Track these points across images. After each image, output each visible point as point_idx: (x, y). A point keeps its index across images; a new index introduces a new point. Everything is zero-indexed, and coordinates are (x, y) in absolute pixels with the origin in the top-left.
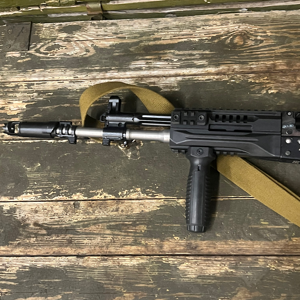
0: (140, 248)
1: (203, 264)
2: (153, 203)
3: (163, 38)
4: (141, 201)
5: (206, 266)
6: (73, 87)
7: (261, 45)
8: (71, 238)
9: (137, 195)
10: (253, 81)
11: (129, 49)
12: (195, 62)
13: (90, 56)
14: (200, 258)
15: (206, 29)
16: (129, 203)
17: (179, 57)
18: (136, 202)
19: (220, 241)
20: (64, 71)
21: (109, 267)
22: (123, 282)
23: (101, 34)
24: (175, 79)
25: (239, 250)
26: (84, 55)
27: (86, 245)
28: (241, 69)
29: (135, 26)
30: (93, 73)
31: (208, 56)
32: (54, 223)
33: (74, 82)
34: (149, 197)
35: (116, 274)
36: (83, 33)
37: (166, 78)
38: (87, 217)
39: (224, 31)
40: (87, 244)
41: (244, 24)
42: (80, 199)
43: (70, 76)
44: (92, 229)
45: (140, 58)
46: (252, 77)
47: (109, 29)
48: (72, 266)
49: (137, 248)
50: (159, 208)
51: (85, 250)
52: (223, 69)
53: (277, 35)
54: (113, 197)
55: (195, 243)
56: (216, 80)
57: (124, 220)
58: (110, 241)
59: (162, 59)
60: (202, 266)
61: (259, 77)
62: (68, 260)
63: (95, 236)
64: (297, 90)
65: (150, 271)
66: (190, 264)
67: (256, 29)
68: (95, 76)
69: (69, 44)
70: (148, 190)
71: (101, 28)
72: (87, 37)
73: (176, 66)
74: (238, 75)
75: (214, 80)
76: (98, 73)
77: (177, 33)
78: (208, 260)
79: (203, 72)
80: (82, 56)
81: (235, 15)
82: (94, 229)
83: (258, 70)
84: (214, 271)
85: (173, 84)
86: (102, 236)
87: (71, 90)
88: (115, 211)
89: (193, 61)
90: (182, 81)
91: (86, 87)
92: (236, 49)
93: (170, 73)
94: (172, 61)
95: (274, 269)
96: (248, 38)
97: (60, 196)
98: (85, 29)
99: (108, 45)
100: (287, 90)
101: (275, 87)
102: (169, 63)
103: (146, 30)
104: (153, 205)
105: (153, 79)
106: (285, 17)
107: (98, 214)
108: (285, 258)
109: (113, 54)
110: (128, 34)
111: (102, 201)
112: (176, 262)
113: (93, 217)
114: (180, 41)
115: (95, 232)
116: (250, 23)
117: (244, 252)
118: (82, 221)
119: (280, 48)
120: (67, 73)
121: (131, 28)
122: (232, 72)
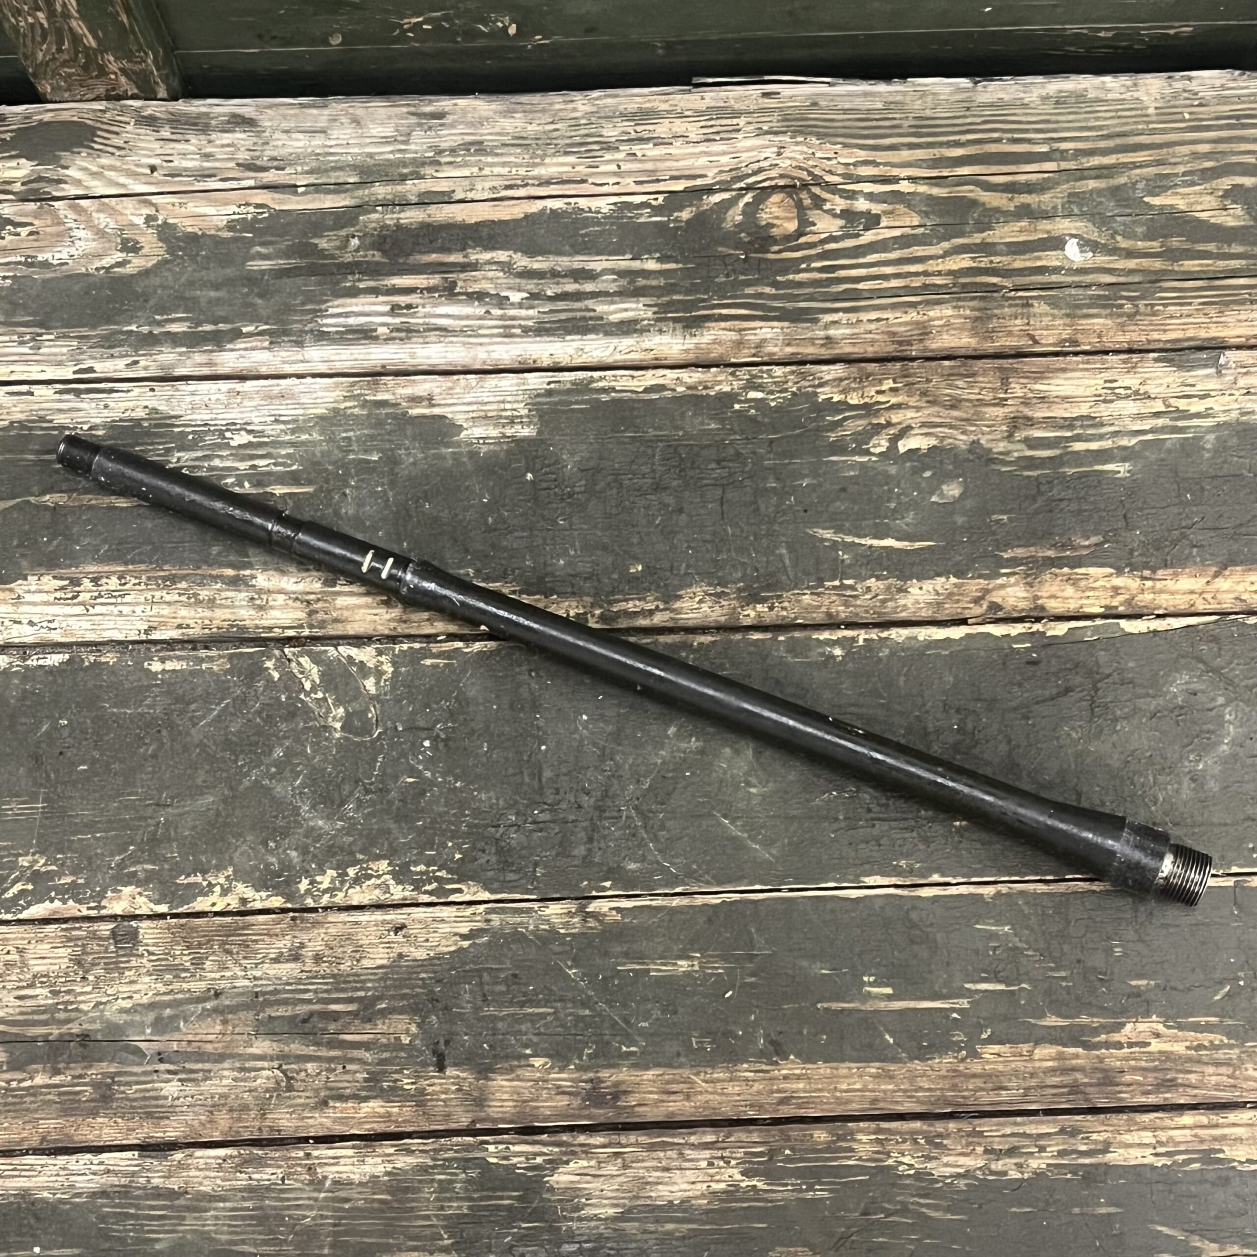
0: (396, 1110)
1: (643, 1161)
2: (443, 921)
3: (459, 195)
4: (394, 916)
5: (656, 1169)
6: (74, 415)
7: (868, 237)
8: (112, 1076)
9: (377, 892)
10: (836, 398)
11: (316, 241)
12: (601, 308)
13: (146, 273)
14: (633, 1137)
15: (645, 159)
16: (345, 923)
17: (532, 285)
18: (373, 918)
19: (709, 1070)
20: (33, 339)
21: (273, 1190)
22: (333, 1246)
23: (186, 169)
24: (518, 385)
25: (783, 1101)
26: (119, 264)
27: (176, 1103)
28: (788, 345)
29: (335, 134)
30: (161, 352)
31: (654, 283)
32: (36, 1017)
33: (78, 393)
34: (426, 898)
35: (305, 1217)
36: (105, 161)
37: (481, 380)
38: (176, 986)
39: (716, 170)
40: (178, 1098)
41: (800, 139)
42: (138, 912)
43: (60, 364)
44: (198, 1038)
45: (362, 285)
46: (835, 380)
47: (223, 146)
48: (124, 1192)
49: (382, 1110)
50: (466, 944)
51: (174, 1124)
52: (714, 342)
53: (936, 191)
54: (277, 902)
55: (613, 1078)
56: (690, 392)
57: (325, 995)
58: (271, 1085)
59: (458, 290)
60: (638, 1171)
61: (863, 379)
62: (102, 1167)
63: (207, 1066)
64: (1010, 436)
65: (437, 1199)
66: (593, 1163)
67: (851, 161)
68: (173, 366)
69: (49, 213)
70: (421, 868)
71: (188, 137)
72: (122, 180)
73: (520, 326)
74: (778, 371)
75: (680, 389)
76: (184, 349)
77: (522, 171)
78: (664, 1146)
79: (633, 356)
80: (108, 269)
81: (766, 95)
82: (205, 1038)
83: (856, 350)
84: (685, 1186)
85: (508, 406)
86: (237, 1065)
87: (68, 428)
88: (288, 961)
89: (590, 303)
90: (549, 393)
91: (133, 414)
92: (768, 252)
93: (495, 356)
94: (502, 301)
95: (912, 1172)
96: (818, 202)
97: (52, 901)
98: (117, 141)
99: (222, 222)
100: (973, 437)
101: (923, 425)
102: (488, 312)
103: (386, 153)
104: (445, 928)
105: (425, 381)
106: (968, 109)
107: (217, 975)
108: (952, 1126)
109: (243, 264)
110: (307, 173)
111: (228, 919)
112: (539, 1160)
113: (197, 986)
114: (536, 207)
115: (209, 1048)
116: (826, 135)
117: (799, 1106)
118: (152, 1006)
119: (946, 254)
120: (42, 351)
121: (318, 140)
122: (754, 355)
